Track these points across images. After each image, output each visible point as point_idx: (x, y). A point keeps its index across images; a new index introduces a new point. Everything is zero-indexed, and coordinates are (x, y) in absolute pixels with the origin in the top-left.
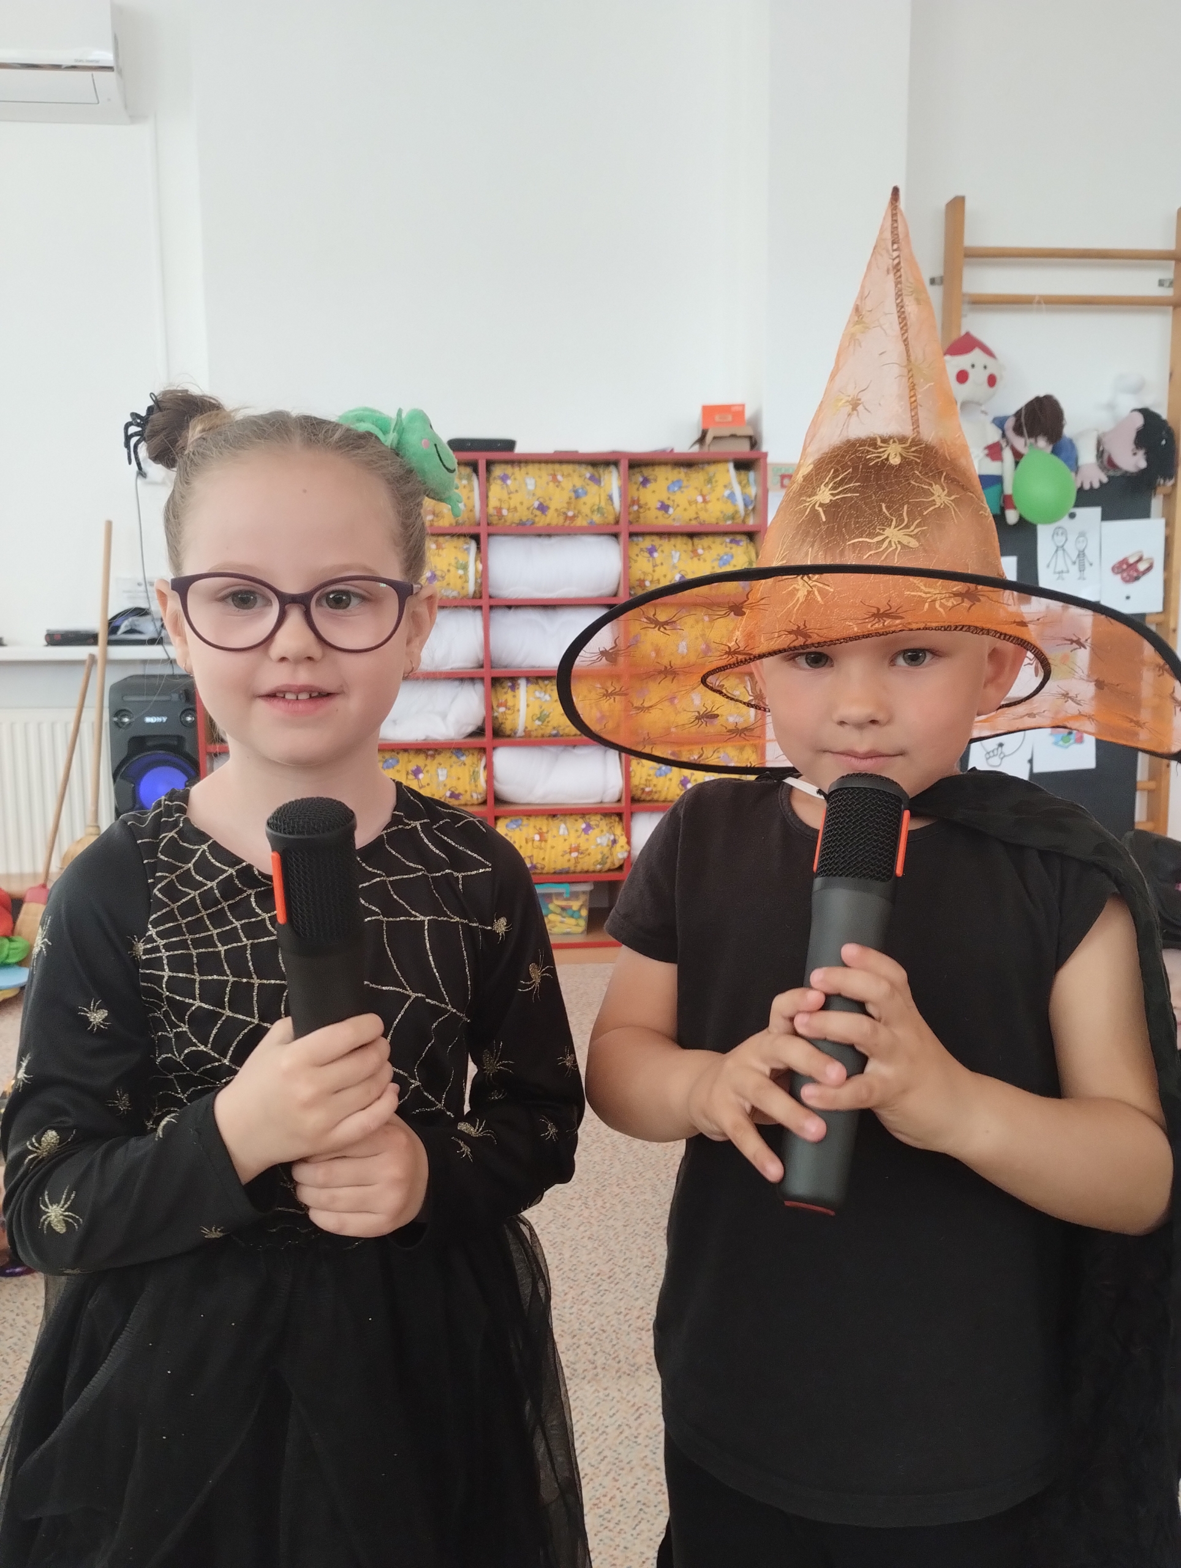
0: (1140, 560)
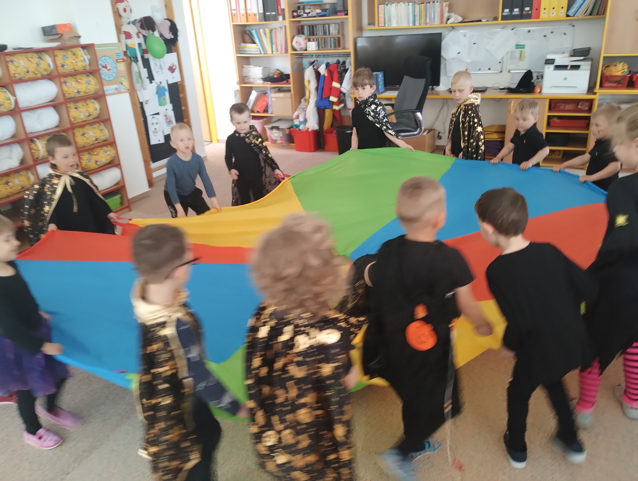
0: (173, 66)
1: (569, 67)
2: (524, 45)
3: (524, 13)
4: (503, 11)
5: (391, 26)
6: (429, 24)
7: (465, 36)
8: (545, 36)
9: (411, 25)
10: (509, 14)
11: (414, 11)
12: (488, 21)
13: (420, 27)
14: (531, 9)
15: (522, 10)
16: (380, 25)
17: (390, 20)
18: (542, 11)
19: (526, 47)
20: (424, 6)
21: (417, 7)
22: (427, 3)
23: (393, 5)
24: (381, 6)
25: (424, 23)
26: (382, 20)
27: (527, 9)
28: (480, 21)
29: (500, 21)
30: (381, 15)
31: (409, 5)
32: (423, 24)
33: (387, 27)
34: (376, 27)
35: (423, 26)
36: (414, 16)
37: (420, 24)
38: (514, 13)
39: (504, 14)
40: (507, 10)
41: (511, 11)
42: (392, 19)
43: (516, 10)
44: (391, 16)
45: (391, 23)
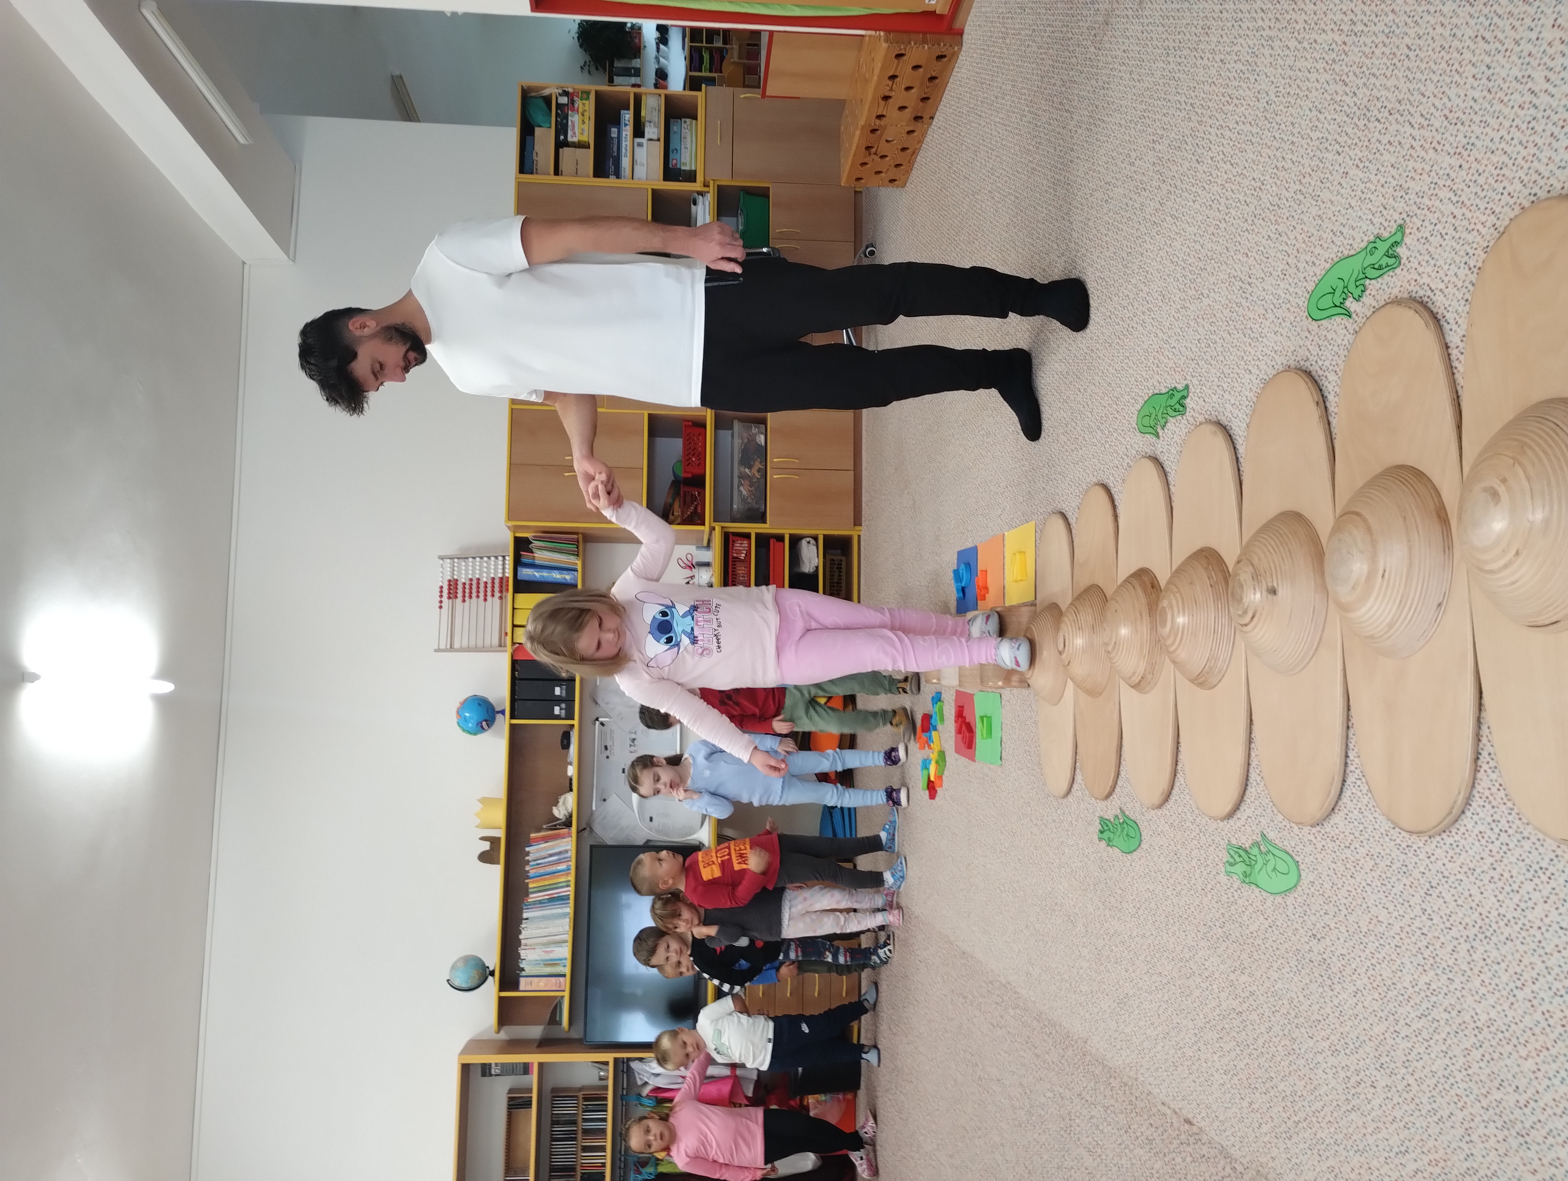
4: (558, 717)
5: (567, 960)
6: (570, 864)
7: (605, 800)
10: (563, 706)
11: (541, 905)
16: (563, 987)
17: (552, 964)
20: (533, 882)
21: (531, 898)
22: (528, 876)
23: (523, 953)
24: (525, 983)
26: (551, 984)
29: (575, 722)
30: (542, 984)
31: (527, 918)
33: (567, 970)
34: (567, 994)
36: (551, 902)
38: (564, 694)
39: (562, 713)
40: (557, 710)
41: (558, 700)
42: (551, 957)
43: (557, 691)
44: (546, 960)
45: (561, 960)
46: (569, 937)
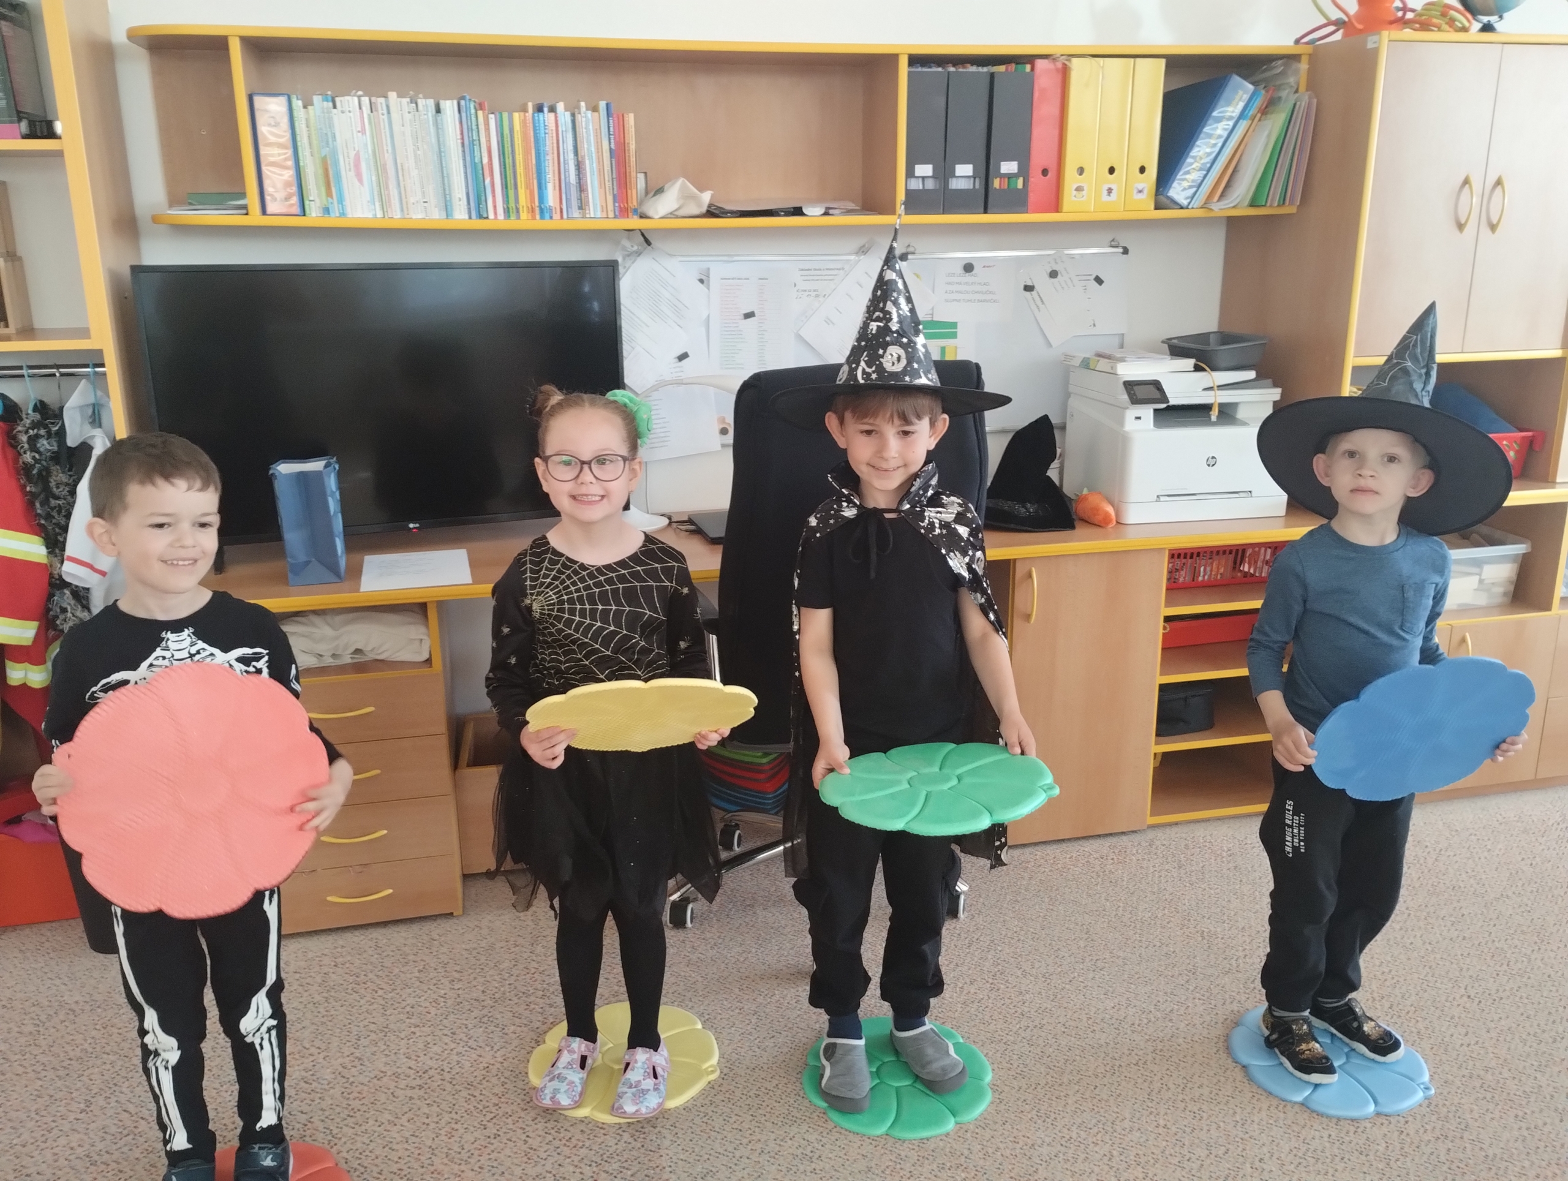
1: (1214, 414)
2: (954, 325)
3: (996, 183)
4: (910, 173)
5: (343, 214)
6: (557, 216)
7: (701, 281)
8: (1028, 288)
9: (461, 215)
10: (930, 185)
11: (469, 145)
12: (826, 214)
13: (513, 224)
14: (1024, 171)
15: (986, 172)
16: (271, 208)
17: (329, 180)
18: (1071, 178)
19: (960, 330)
20: (524, 123)
21: (487, 124)
22: (539, 109)
23: (349, 102)
24: (272, 108)
25: (532, 211)
26: (278, 180)
27: (1009, 167)
28: (798, 212)
30: (274, 152)
31: (438, 110)
32: (524, 215)
33: (314, 216)
34: (255, 218)
35: (525, 221)
36: (476, 174)
37: (507, 212)
38: (955, 184)
39: (915, 185)
40: (924, 170)
41: (944, 173)
42: (348, 177)
43: (964, 170)
44: (336, 163)
45: (341, 201)
46: (396, 217)
